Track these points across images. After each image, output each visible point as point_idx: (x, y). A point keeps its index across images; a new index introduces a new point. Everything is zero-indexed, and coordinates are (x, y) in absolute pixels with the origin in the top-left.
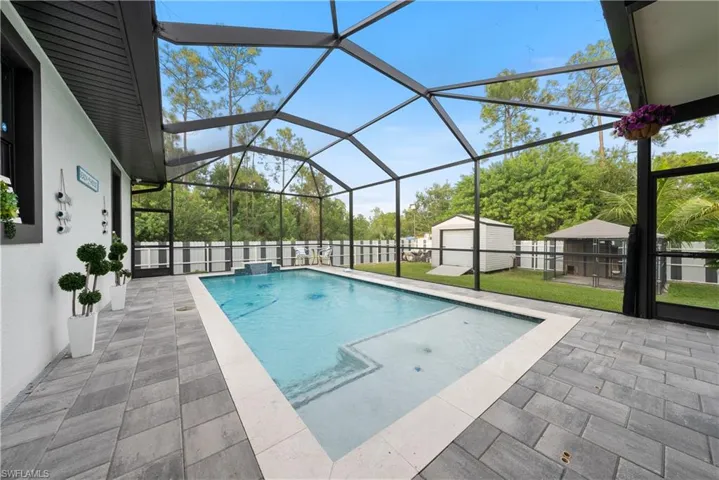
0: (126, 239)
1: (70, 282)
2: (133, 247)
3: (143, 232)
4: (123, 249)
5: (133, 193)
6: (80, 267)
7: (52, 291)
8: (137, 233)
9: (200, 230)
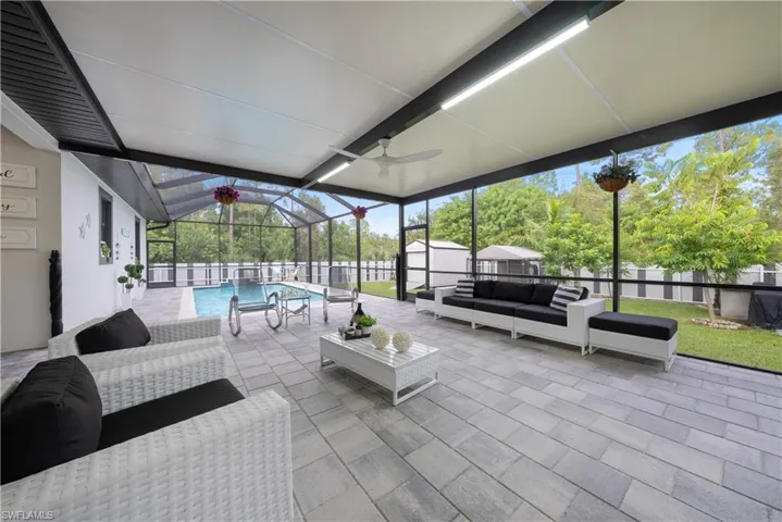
0: (143, 262)
1: (122, 280)
2: (148, 267)
3: (156, 255)
4: (142, 267)
5: (148, 230)
6: (126, 274)
7: (115, 283)
8: (151, 256)
9: (204, 253)
